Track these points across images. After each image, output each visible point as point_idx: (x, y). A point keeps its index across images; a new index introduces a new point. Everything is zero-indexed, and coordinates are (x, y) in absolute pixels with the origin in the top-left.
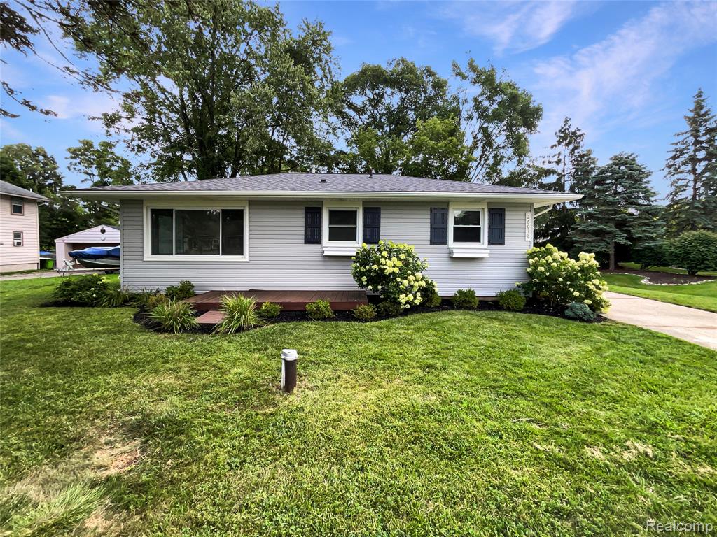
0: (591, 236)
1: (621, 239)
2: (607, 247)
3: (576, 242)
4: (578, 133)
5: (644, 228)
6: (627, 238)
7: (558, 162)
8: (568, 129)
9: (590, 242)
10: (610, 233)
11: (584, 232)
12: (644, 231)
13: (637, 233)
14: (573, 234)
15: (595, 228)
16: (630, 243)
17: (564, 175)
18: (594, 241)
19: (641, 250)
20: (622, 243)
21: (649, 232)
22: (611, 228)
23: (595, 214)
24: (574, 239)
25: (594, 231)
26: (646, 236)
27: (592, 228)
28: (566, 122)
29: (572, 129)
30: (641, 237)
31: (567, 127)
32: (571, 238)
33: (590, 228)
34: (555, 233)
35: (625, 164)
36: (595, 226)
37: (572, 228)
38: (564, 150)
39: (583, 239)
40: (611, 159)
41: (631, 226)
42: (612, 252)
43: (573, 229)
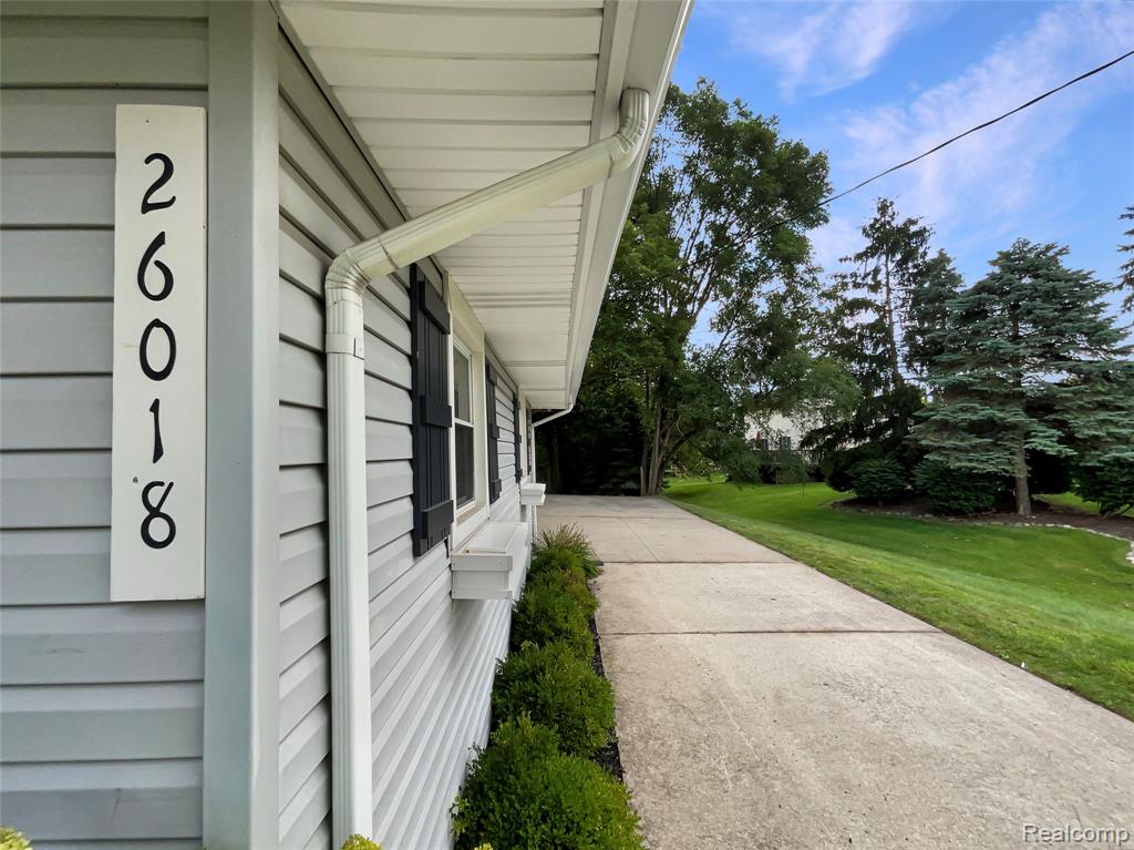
0: (965, 435)
1: (1046, 441)
2: (1010, 462)
3: (927, 450)
4: (913, 229)
5: (1102, 415)
6: (1060, 441)
7: (875, 288)
8: (889, 223)
9: (966, 451)
10: (1013, 427)
11: (944, 426)
12: (1104, 422)
13: (1084, 426)
14: (920, 431)
15: (975, 418)
16: (1070, 452)
17: (890, 311)
18: (974, 448)
19: (1101, 469)
20: (1051, 452)
21: (1116, 424)
22: (1015, 415)
23: (972, 384)
24: (924, 442)
25: (972, 423)
26: (1109, 434)
27: (968, 416)
28: (883, 209)
29: (898, 222)
30: (1096, 437)
31: (888, 219)
32: (917, 440)
33: (962, 416)
34: (881, 428)
35: (1033, 269)
36: (975, 411)
37: (916, 418)
38: (884, 264)
39: (948, 444)
40: (994, 263)
41: (1067, 411)
42: (1021, 472)
43: (919, 420)
